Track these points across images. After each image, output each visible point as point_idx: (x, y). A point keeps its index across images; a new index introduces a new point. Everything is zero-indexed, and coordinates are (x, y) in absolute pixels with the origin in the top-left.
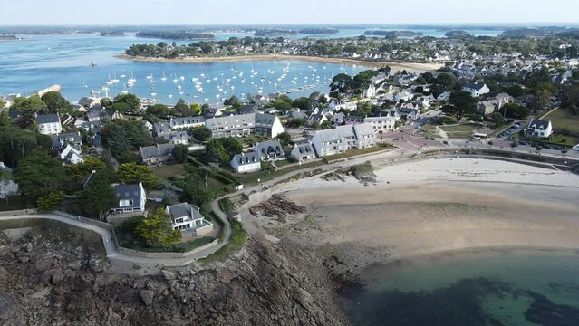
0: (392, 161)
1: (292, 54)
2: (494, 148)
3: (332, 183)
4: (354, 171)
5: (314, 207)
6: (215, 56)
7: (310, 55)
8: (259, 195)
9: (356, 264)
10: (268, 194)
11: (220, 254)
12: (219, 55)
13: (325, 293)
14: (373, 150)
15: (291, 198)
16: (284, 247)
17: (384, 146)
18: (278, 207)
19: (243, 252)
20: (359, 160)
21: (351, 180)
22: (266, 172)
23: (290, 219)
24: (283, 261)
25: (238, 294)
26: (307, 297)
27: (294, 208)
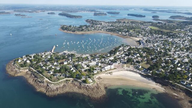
0: (115, 71)
1: (104, 31)
2: (131, 70)
3: (107, 75)
4: (110, 73)
5: (104, 78)
6: (85, 31)
7: (108, 32)
8: (97, 76)
9: (107, 85)
10: (98, 76)
11: (93, 84)
12: (86, 31)
13: (103, 88)
14: (113, 69)
15: (101, 77)
16: (100, 83)
17: (115, 69)
18: (99, 78)
19: (96, 84)
20: (111, 71)
21: (109, 74)
22: (98, 73)
23: (101, 80)
24: (100, 85)
25: (95, 88)
26: (102, 89)
27: (101, 79)
